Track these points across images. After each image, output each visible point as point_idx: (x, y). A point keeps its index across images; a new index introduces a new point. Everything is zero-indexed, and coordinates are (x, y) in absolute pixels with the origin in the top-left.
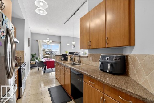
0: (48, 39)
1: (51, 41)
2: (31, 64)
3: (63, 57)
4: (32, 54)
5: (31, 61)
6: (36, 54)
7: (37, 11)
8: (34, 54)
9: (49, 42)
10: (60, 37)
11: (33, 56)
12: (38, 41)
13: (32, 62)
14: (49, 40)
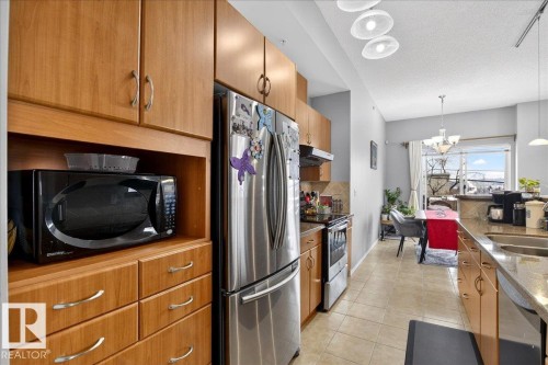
0: (442, 131)
1: (455, 139)
2: (382, 224)
3: (500, 207)
4: (386, 193)
5: (383, 213)
6: (399, 192)
7: (366, 54)
8: (393, 190)
9: (445, 143)
10: (511, 110)
11: (390, 199)
12: (406, 145)
13: (385, 217)
14: (448, 134)
